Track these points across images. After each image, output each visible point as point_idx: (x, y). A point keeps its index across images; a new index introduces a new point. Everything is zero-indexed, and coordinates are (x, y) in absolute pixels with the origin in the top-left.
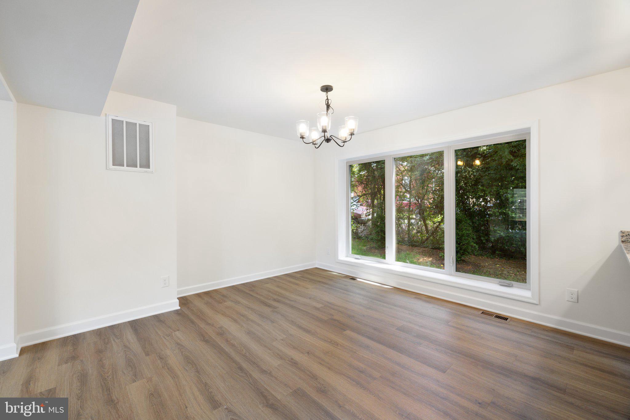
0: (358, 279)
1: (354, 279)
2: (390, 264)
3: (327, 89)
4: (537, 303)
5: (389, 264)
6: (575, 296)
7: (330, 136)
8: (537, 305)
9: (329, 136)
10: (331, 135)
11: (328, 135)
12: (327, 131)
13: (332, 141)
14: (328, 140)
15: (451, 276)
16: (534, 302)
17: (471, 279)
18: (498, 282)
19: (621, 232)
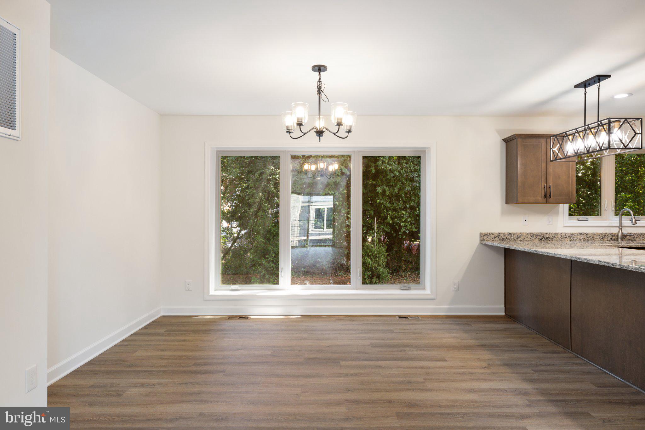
0: (250, 317)
1: (247, 318)
2: (286, 290)
3: (319, 69)
4: (434, 298)
5: (284, 290)
6: (457, 286)
8: (434, 299)
15: (356, 289)
16: (433, 297)
17: (377, 289)
18: (399, 288)
19: (481, 234)
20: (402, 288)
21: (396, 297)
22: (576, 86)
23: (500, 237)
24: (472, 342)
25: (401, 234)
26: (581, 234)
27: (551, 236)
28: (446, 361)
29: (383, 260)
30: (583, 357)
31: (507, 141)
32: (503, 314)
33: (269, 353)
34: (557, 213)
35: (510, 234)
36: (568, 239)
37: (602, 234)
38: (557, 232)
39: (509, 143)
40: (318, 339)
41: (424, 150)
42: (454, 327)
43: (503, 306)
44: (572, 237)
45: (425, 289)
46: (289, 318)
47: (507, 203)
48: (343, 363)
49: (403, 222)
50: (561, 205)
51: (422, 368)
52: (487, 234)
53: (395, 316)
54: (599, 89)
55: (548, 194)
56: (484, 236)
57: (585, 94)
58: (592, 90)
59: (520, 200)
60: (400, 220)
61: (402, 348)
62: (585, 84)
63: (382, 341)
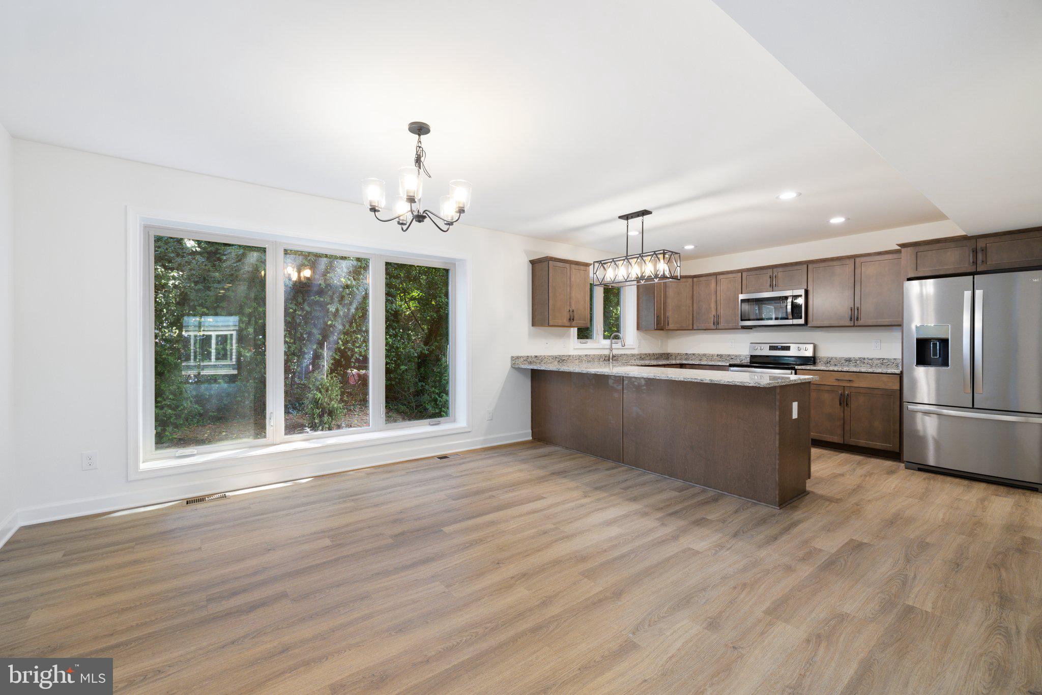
0: (229, 494)
3: (420, 129)
6: (491, 415)
7: (423, 211)
9: (421, 211)
10: (425, 209)
11: (420, 208)
12: (416, 200)
13: (427, 220)
14: (420, 218)
15: (379, 431)
16: (469, 430)
17: (403, 428)
18: (428, 423)
19: (512, 357)
20: (432, 423)
21: (428, 435)
22: (620, 217)
23: (527, 359)
24: (541, 473)
25: (354, 361)
26: (586, 355)
27: (566, 358)
28: (545, 498)
29: (336, 393)
30: (638, 467)
31: (533, 263)
32: (531, 438)
33: (327, 542)
34: (569, 336)
35: (536, 357)
36: (577, 361)
37: (598, 355)
38: (570, 354)
39: (535, 265)
40: (376, 505)
41: (453, 262)
42: (505, 459)
43: (530, 431)
44: (580, 358)
45: (455, 421)
46: (296, 484)
47: (533, 325)
48: (447, 529)
49: (357, 347)
50: (572, 329)
51: (534, 512)
52: (518, 358)
53: (432, 457)
54: (643, 222)
55: (572, 318)
56: (514, 359)
57: (628, 226)
58: (636, 222)
59: (551, 323)
60: (353, 345)
61: (487, 495)
62: (627, 217)
63: (455, 490)
